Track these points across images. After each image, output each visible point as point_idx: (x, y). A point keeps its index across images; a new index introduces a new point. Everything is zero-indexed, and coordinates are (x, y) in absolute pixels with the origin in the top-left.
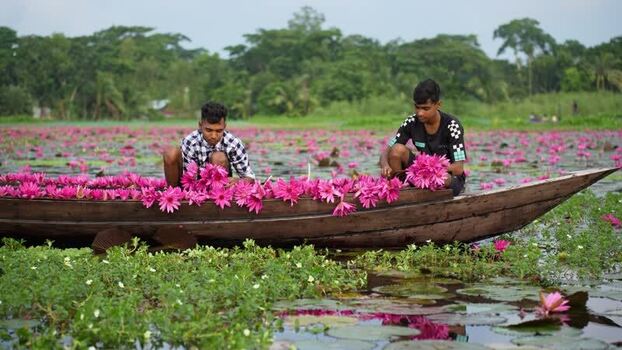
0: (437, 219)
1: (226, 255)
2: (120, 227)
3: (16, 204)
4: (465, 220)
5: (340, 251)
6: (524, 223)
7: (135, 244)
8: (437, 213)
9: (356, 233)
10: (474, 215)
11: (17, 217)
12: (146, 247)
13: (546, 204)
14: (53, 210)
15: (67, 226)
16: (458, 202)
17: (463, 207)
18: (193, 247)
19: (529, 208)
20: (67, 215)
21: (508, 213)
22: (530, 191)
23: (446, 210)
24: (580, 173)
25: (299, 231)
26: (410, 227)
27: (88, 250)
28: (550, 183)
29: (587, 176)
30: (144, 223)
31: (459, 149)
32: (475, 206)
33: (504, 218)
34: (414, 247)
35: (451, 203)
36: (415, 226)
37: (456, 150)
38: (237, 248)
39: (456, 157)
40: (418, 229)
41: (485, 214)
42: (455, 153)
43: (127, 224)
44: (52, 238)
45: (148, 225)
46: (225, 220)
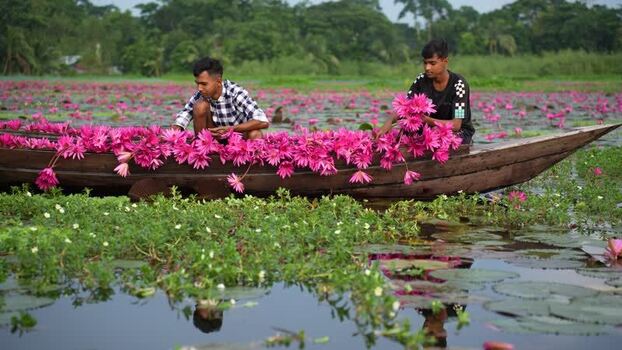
0: (453, 172)
1: (264, 204)
4: (479, 173)
5: (367, 201)
6: (533, 176)
7: (174, 193)
8: (454, 167)
10: (488, 168)
13: (553, 158)
14: (90, 162)
15: (103, 177)
16: (474, 156)
17: (478, 160)
19: (538, 162)
20: (103, 167)
21: (518, 166)
22: (540, 146)
23: (463, 164)
24: (586, 129)
25: (324, 183)
26: (430, 179)
27: (125, 198)
28: (559, 139)
29: (592, 132)
30: (177, 175)
31: (461, 107)
32: (489, 160)
33: (514, 171)
34: (445, 197)
35: (468, 157)
37: (458, 108)
38: (272, 197)
39: (456, 114)
40: (435, 181)
41: (498, 168)
42: (456, 111)
43: (157, 176)
44: (89, 187)
45: (180, 176)
46: (255, 173)
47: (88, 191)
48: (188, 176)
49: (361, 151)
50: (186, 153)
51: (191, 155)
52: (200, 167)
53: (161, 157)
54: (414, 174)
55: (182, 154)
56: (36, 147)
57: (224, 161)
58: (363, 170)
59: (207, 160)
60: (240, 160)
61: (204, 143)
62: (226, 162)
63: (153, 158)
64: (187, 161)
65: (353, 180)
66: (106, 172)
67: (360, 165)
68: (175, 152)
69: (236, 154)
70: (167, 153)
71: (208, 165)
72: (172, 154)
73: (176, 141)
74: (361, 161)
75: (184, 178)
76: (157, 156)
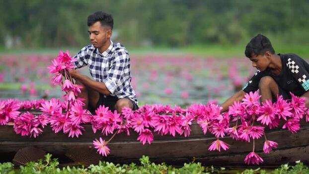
1: (124, 171)
2: (36, 146)
5: (224, 169)
7: (48, 160)
9: (237, 153)
12: (58, 163)
18: (96, 164)
25: (188, 151)
26: (285, 149)
27: (9, 165)
30: (55, 143)
31: (304, 81)
34: (286, 166)
36: (290, 148)
37: (302, 82)
38: (133, 165)
39: (305, 88)
42: (303, 85)
43: (41, 143)
45: (58, 145)
46: (124, 141)
48: (64, 144)
49: (217, 121)
50: (61, 124)
51: (66, 124)
52: (75, 136)
53: (40, 126)
54: (272, 143)
55: (57, 124)
57: (95, 130)
58: (221, 139)
59: (81, 129)
60: (108, 130)
61: (76, 115)
62: (97, 130)
63: (32, 127)
64: (62, 130)
65: (211, 148)
67: (217, 134)
68: (52, 122)
69: (104, 125)
70: (45, 123)
71: (81, 134)
72: (49, 124)
73: (53, 112)
74: (219, 130)
75: (62, 146)
76: (36, 125)
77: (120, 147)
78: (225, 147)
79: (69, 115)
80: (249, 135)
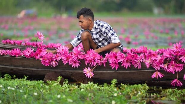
2: (55, 72)
3: (10, 59)
7: (59, 80)
11: (11, 65)
12: (68, 82)
14: (26, 63)
15: (33, 71)
20: (32, 65)
30: (66, 71)
43: (59, 70)
44: (27, 75)
45: (68, 71)
46: (104, 70)
47: (26, 78)
48: (71, 71)
49: (156, 60)
50: (68, 59)
51: (70, 59)
52: (76, 66)
53: (56, 61)
55: (65, 59)
56: (3, 54)
57: (86, 64)
59: (78, 62)
60: (93, 64)
61: (75, 54)
62: (88, 64)
63: (52, 61)
64: (68, 63)
66: (34, 68)
67: (156, 68)
68: (63, 58)
69: (91, 61)
70: (59, 59)
71: (79, 65)
72: (61, 59)
73: (63, 53)
74: (157, 66)
75: (70, 72)
76: (54, 60)
77: (102, 74)
78: (160, 76)
79: (72, 54)
80: (174, 69)
